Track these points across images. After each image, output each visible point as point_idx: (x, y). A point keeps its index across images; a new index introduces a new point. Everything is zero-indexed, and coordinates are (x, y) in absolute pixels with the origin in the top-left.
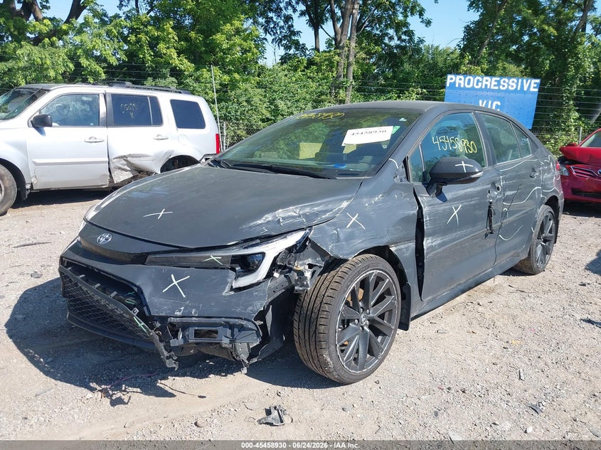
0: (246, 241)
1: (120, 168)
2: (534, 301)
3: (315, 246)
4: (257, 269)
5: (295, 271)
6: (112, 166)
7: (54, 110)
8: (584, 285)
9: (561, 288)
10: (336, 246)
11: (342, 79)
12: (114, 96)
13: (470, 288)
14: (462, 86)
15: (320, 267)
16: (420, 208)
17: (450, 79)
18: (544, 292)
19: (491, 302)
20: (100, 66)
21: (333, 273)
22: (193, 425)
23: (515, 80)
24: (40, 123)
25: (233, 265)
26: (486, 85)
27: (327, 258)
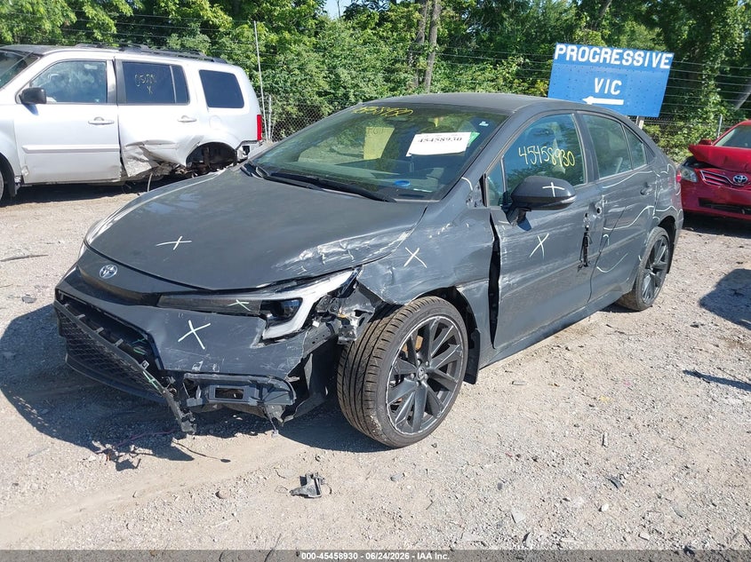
0: (280, 283)
1: (135, 158)
2: (634, 346)
3: (363, 289)
4: (292, 317)
5: (339, 319)
6: (124, 156)
7: (49, 82)
8: (697, 326)
9: (668, 330)
10: (390, 290)
11: (422, 43)
12: (126, 64)
13: (555, 331)
14: (574, 59)
15: (370, 314)
16: (497, 238)
17: (560, 49)
18: (648, 335)
19: (582, 347)
20: (110, 16)
21: (385, 320)
22: (214, 496)
23: (642, 53)
24: (31, 98)
25: (264, 312)
26: (605, 59)
27: (379, 303)
